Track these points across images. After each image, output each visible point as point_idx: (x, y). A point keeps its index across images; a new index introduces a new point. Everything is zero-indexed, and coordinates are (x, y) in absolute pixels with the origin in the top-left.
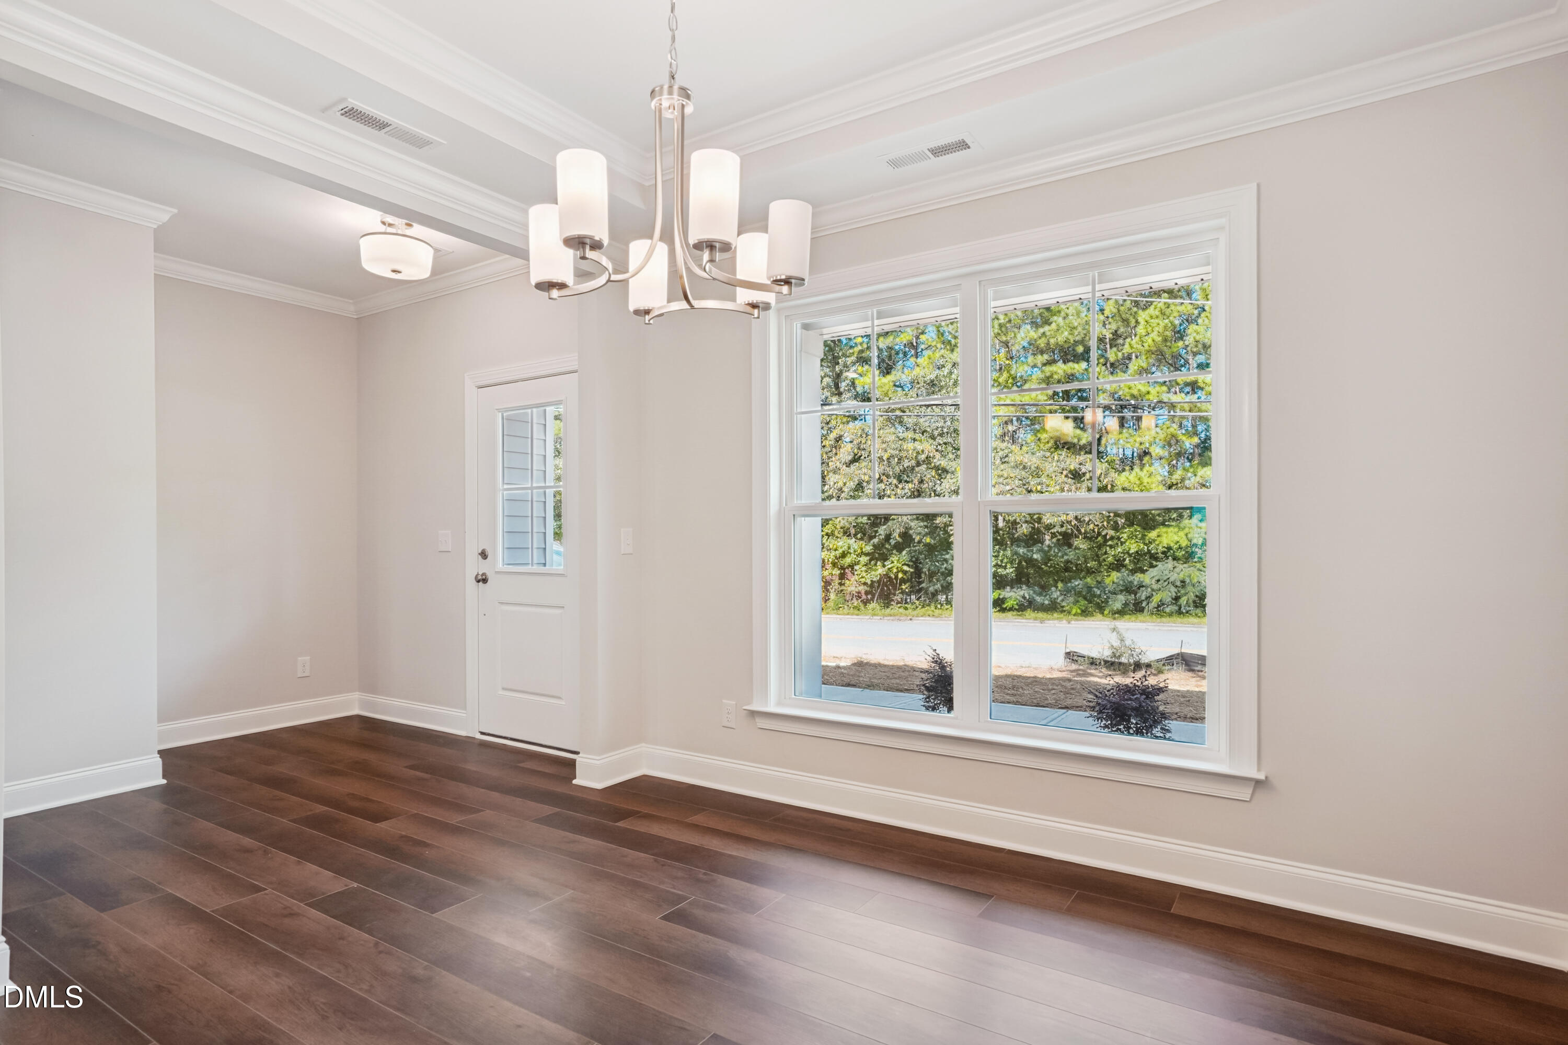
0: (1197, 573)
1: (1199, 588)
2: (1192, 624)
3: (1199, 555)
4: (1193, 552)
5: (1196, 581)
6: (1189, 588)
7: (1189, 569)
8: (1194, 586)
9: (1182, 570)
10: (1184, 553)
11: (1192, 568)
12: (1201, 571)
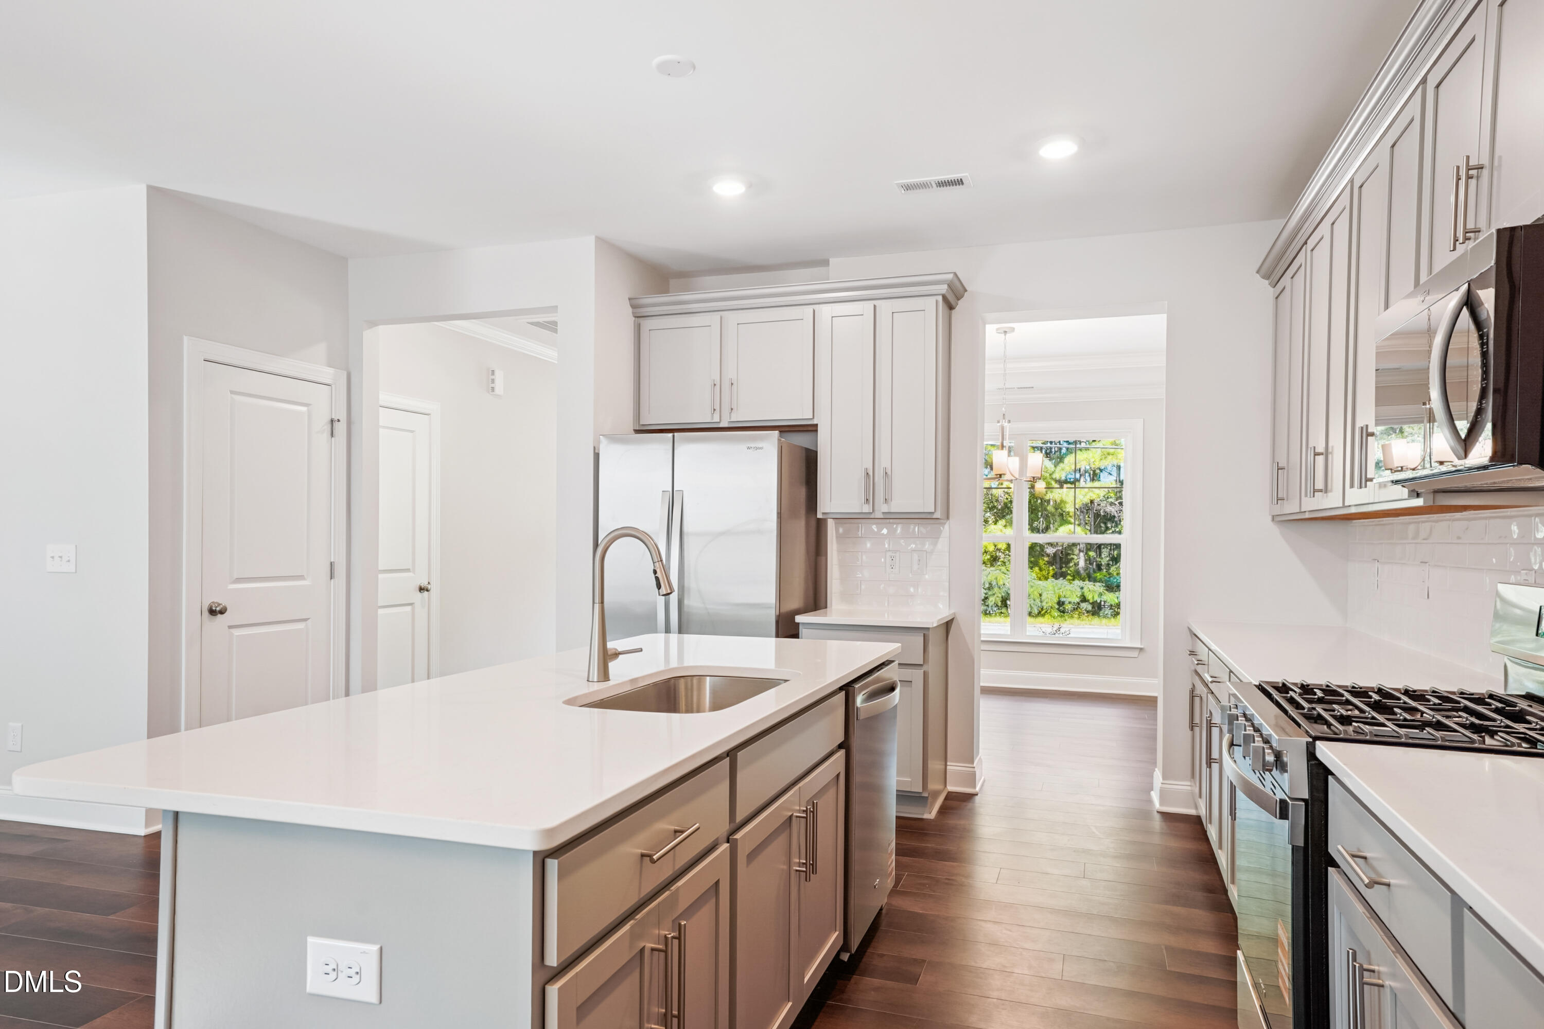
0: (1003, 576)
1: (1004, 590)
2: (999, 623)
3: (1002, 559)
4: (996, 557)
5: (1002, 583)
6: (996, 589)
7: (995, 572)
8: (1000, 588)
9: (990, 573)
10: (989, 557)
11: (998, 571)
12: (1005, 574)
